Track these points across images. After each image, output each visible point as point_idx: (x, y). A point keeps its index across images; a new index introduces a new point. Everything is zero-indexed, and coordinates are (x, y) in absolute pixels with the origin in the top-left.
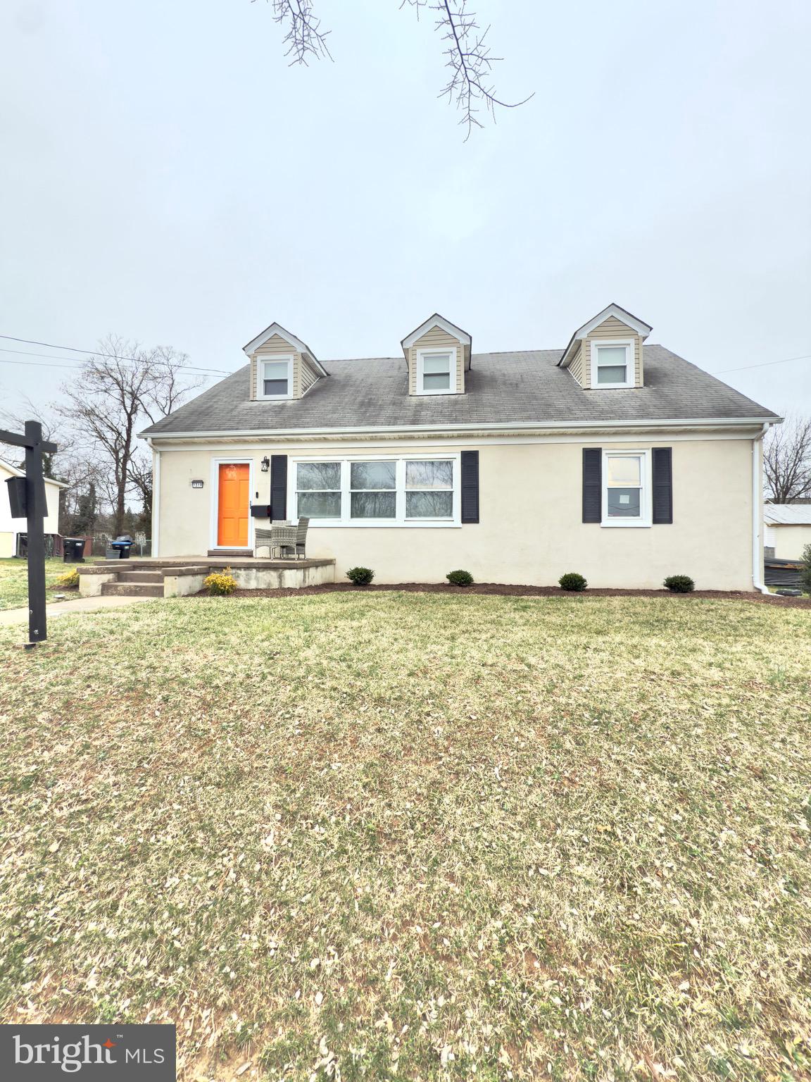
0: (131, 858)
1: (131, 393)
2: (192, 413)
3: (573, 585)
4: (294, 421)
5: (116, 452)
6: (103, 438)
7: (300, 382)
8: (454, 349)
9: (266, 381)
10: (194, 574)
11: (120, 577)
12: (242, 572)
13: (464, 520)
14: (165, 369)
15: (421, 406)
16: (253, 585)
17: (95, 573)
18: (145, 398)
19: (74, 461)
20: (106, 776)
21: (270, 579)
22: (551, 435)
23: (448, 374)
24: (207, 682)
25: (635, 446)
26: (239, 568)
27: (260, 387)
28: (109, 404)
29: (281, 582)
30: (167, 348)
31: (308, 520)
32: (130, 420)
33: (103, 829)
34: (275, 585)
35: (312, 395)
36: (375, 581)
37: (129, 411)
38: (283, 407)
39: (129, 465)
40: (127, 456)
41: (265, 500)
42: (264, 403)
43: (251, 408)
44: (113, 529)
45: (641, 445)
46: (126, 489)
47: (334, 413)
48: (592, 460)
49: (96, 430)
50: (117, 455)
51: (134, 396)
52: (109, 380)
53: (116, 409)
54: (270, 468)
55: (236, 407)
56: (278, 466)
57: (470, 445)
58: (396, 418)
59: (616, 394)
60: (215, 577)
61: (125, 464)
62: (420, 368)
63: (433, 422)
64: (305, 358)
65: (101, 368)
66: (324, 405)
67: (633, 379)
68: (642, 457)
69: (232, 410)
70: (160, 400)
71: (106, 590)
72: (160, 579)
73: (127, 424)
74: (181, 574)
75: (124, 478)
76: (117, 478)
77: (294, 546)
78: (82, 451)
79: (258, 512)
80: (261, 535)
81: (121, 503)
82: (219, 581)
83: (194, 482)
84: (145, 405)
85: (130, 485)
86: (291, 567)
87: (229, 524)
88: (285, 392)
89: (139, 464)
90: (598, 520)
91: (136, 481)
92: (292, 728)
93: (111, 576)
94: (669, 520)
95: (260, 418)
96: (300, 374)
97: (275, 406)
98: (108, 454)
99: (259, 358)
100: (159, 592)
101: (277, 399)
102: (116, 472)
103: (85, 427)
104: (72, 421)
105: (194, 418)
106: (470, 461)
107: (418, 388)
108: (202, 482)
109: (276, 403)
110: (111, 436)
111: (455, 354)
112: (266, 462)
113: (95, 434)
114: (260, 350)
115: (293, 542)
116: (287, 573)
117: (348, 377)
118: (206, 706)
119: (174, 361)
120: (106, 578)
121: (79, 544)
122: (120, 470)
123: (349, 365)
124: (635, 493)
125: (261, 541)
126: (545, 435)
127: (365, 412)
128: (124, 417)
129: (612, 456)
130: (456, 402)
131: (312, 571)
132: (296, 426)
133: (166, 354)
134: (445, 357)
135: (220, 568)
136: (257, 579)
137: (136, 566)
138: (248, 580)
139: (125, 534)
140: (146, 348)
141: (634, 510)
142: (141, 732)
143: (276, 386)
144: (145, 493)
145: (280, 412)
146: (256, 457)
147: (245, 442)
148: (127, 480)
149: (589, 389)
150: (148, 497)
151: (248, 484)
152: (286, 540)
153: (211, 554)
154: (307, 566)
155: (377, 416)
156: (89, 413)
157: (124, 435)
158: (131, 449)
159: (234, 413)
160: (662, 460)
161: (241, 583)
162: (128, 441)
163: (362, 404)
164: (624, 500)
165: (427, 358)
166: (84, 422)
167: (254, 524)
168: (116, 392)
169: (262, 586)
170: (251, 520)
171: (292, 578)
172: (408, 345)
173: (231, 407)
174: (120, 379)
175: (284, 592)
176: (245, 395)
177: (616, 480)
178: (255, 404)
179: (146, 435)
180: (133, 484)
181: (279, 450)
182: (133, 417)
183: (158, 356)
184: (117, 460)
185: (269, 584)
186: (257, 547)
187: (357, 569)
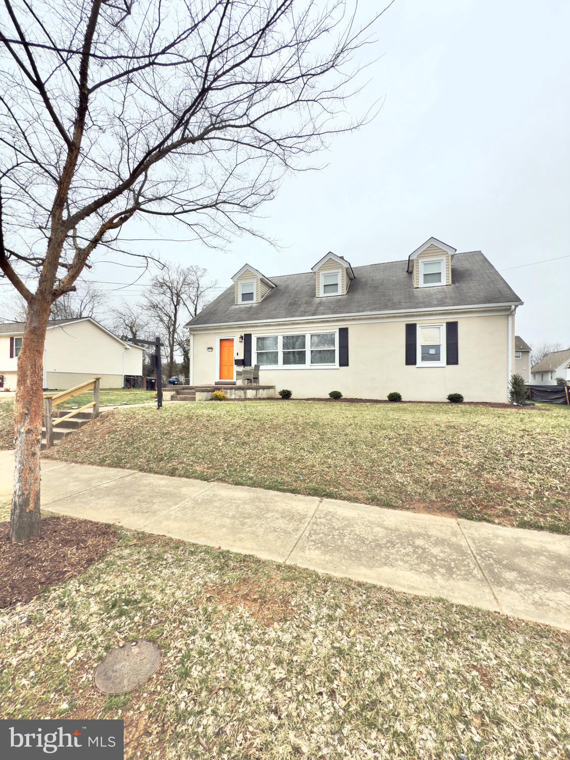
0: (190, 445)
1: (176, 294)
2: (207, 314)
3: (395, 398)
4: (255, 316)
5: (169, 328)
6: (162, 320)
7: (259, 293)
8: (340, 271)
9: (243, 294)
10: (208, 391)
11: (178, 393)
12: (228, 391)
13: (341, 365)
14: (194, 278)
15: (321, 303)
16: (233, 397)
17: (168, 391)
18: (184, 296)
19: (147, 334)
20: (184, 433)
21: (240, 393)
22: (387, 317)
23: (337, 284)
24: (209, 416)
25: (436, 321)
26: (227, 389)
27: (240, 298)
28: (165, 300)
29: (245, 396)
30: (196, 266)
31: (259, 366)
32: (176, 309)
33: (184, 441)
34: (243, 397)
35: (266, 299)
36: (292, 397)
37: (175, 304)
38: (251, 308)
39: (176, 336)
40: (174, 330)
41: (241, 357)
42: (242, 306)
43: (235, 309)
44: (168, 372)
45: (441, 321)
46: (174, 349)
47: (275, 310)
48: (411, 330)
49: (159, 316)
50: (169, 330)
51: (178, 295)
52: (165, 287)
53: (169, 303)
54: (243, 341)
55: (228, 309)
56: (247, 339)
57: (343, 325)
58: (305, 312)
59: (432, 291)
60: (217, 393)
61: (173, 335)
62: (322, 282)
63: (323, 314)
64: (262, 280)
65: (161, 281)
66: (272, 305)
67: (445, 279)
68: (441, 327)
69: (226, 311)
70: (192, 297)
71: (173, 398)
72: (194, 394)
73: (174, 311)
74: (203, 391)
75: (173, 343)
76: (170, 343)
77: (252, 379)
78: (152, 329)
79: (238, 363)
80: (239, 374)
81: (172, 358)
82: (218, 394)
83: (208, 348)
84: (184, 300)
85: (176, 347)
86: (249, 389)
87: (225, 369)
88: (252, 299)
89: (181, 334)
90: (415, 363)
91: (179, 344)
92: (230, 425)
93: (174, 392)
94: (456, 363)
95: (239, 315)
96: (260, 289)
97: (247, 308)
98: (165, 330)
99: (239, 282)
100: (194, 399)
101: (248, 303)
102: (169, 340)
103: (153, 315)
104: (147, 312)
105: (208, 316)
106: (344, 332)
107: (321, 293)
108: (212, 348)
109: (247, 306)
110: (166, 319)
111: (341, 273)
112: (242, 337)
113: (158, 319)
114: (240, 278)
115: (251, 376)
116: (248, 391)
117: (287, 286)
118: (208, 421)
119: (199, 273)
120: (173, 393)
121: (153, 381)
122: (171, 338)
123: (289, 278)
124: (437, 347)
125: (239, 377)
126: (384, 318)
127: (291, 309)
128: (173, 307)
129: (423, 327)
130: (339, 300)
131: (261, 391)
132: (256, 319)
133: (195, 270)
134: (336, 275)
135: (219, 389)
136: (235, 394)
137: (184, 389)
138: (231, 395)
139: (174, 376)
140: (185, 267)
141: (436, 357)
142: (192, 425)
143: (247, 296)
144: (184, 352)
145: (249, 311)
146: (236, 335)
147: (232, 328)
148: (175, 344)
149: (418, 288)
150: (186, 354)
151: (233, 349)
152: (248, 376)
153: (216, 384)
154: (257, 388)
155: (296, 311)
156: (155, 306)
157: (173, 318)
158: (177, 326)
159: (227, 313)
160: (452, 329)
161: (228, 396)
162: (175, 322)
163: (290, 304)
164: (432, 351)
165: (326, 276)
166: (152, 312)
167: (236, 369)
168: (169, 295)
169: (237, 397)
170: (235, 366)
171: (250, 393)
172: (316, 270)
173: (226, 309)
174: (171, 285)
175: (246, 399)
176: (233, 302)
177: (425, 341)
178: (237, 307)
179: (187, 327)
180: (178, 346)
181: (248, 331)
182: (177, 307)
183: (191, 271)
184: (169, 332)
185: (240, 396)
186: (237, 380)
187: (283, 390)
